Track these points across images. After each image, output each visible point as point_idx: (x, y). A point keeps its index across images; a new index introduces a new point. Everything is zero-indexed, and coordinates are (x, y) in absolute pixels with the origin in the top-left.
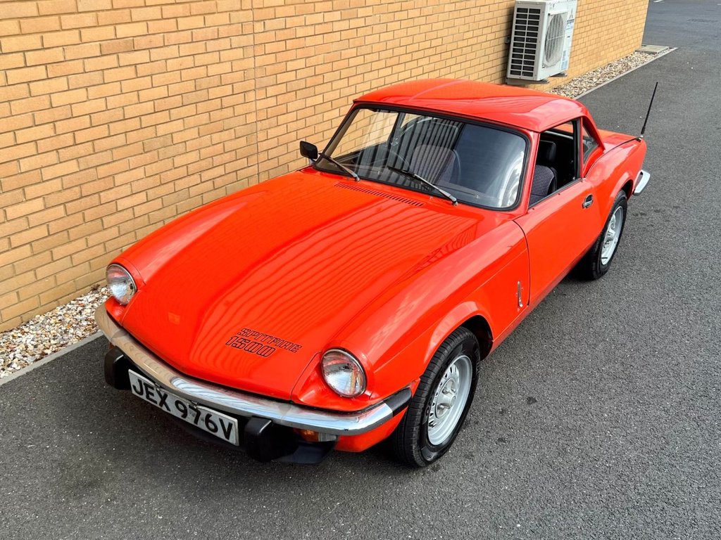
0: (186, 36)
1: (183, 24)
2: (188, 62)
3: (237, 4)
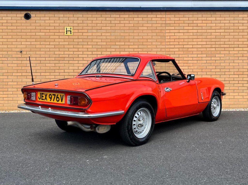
3: (159, 50)
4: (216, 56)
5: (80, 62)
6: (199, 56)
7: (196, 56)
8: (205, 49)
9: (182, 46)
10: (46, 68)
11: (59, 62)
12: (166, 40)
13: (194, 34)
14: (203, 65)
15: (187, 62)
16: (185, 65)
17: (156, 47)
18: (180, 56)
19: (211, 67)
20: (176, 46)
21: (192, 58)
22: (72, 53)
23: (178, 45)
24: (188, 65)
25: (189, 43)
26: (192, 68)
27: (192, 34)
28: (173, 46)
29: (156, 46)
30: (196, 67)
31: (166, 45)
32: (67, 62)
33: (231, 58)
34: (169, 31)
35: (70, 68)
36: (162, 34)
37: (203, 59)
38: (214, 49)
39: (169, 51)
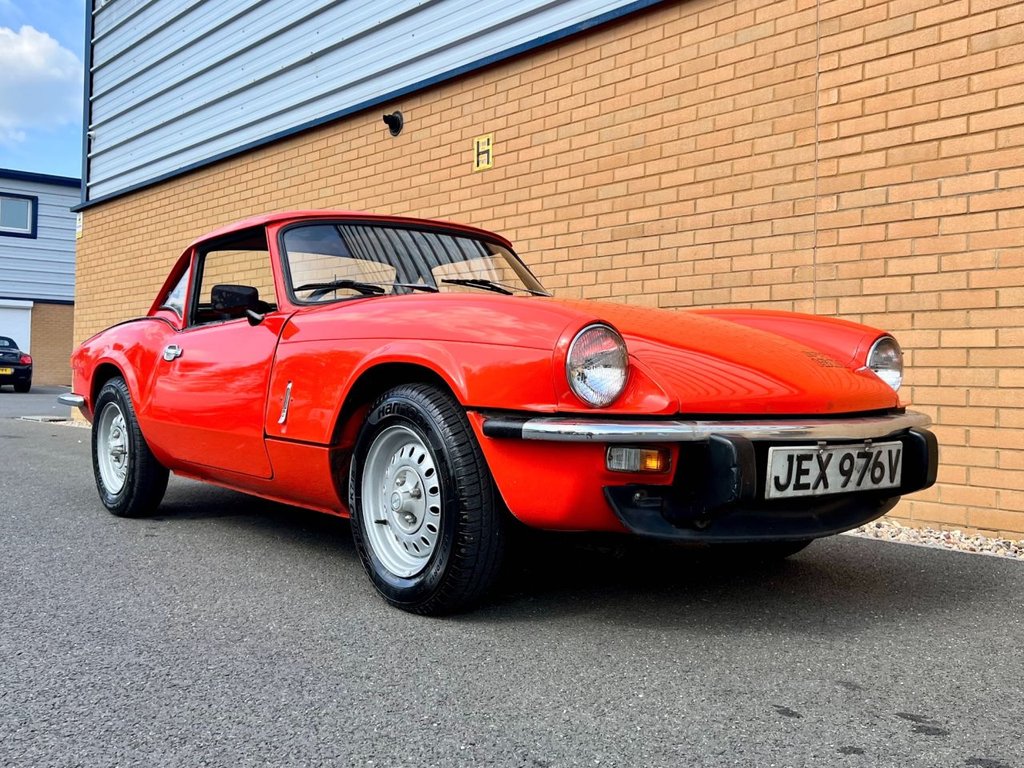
0: (705, 220)
1: (702, 205)
2: (707, 251)
3: (787, 174)
7: (986, 181)
9: (905, 135)
12: (821, 112)
13: (979, 42)
15: (930, 226)
16: (922, 245)
17: (773, 162)
18: (895, 193)
20: (872, 141)
21: (964, 199)
23: (883, 130)
24: (940, 244)
25: (947, 109)
26: (963, 261)
27: (961, 47)
28: (853, 145)
29: (773, 157)
30: (986, 258)
31: (822, 145)
34: (832, 61)
36: (798, 87)
39: (835, 176)
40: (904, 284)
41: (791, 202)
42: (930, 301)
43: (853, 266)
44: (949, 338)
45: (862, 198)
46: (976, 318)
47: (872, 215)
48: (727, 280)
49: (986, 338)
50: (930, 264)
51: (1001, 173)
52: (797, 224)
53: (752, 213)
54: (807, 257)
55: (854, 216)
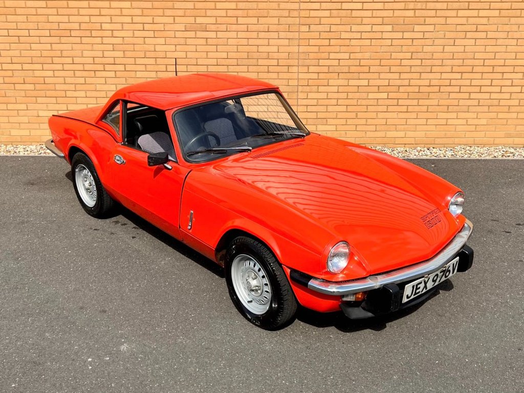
0: (243, 27)
2: (244, 42)
3: (286, 13)
4: (415, 31)
5: (106, 40)
6: (375, 28)
7: (368, 28)
8: (390, 13)
9: (339, 6)
10: (34, 53)
11: (60, 39)
14: (384, 49)
15: (347, 42)
16: (343, 49)
17: (279, 7)
18: (334, 28)
19: (401, 55)
20: (324, 6)
21: (360, 34)
22: (87, 19)
23: (329, 2)
24: (350, 49)
26: (359, 56)
28: (316, 6)
29: (279, 4)
30: (367, 55)
31: (302, 3)
32: (78, 40)
33: (448, 35)
35: (86, 53)
37: (385, 35)
38: (411, 13)
39: (308, 17)
40: (336, 62)
41: (288, 26)
42: (346, 69)
43: (315, 54)
44: (352, 82)
45: (320, 28)
46: (362, 76)
47: (324, 35)
48: (256, 55)
49: (365, 83)
50: (346, 56)
51: (373, 26)
52: (290, 35)
53: (268, 27)
54: (296, 49)
55: (317, 35)
